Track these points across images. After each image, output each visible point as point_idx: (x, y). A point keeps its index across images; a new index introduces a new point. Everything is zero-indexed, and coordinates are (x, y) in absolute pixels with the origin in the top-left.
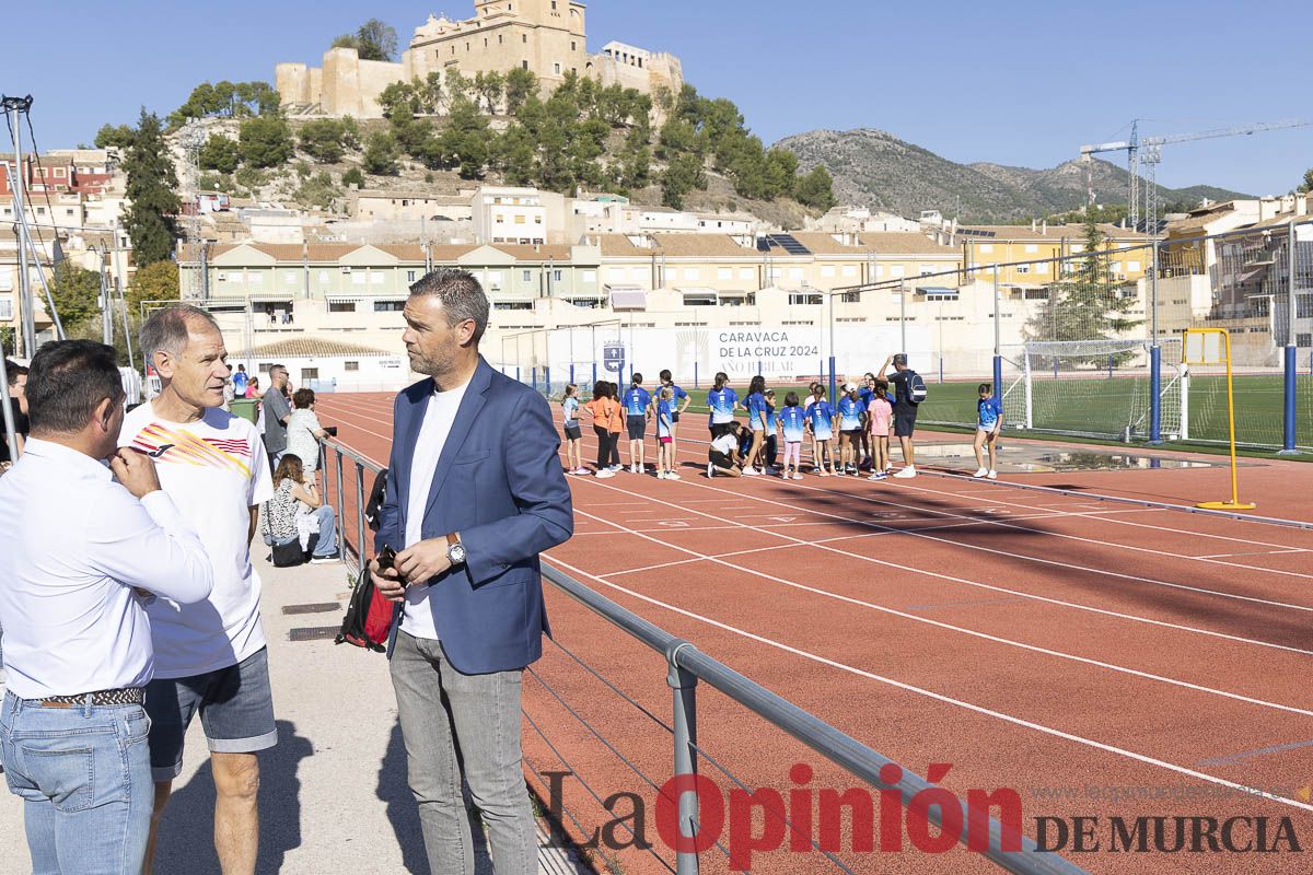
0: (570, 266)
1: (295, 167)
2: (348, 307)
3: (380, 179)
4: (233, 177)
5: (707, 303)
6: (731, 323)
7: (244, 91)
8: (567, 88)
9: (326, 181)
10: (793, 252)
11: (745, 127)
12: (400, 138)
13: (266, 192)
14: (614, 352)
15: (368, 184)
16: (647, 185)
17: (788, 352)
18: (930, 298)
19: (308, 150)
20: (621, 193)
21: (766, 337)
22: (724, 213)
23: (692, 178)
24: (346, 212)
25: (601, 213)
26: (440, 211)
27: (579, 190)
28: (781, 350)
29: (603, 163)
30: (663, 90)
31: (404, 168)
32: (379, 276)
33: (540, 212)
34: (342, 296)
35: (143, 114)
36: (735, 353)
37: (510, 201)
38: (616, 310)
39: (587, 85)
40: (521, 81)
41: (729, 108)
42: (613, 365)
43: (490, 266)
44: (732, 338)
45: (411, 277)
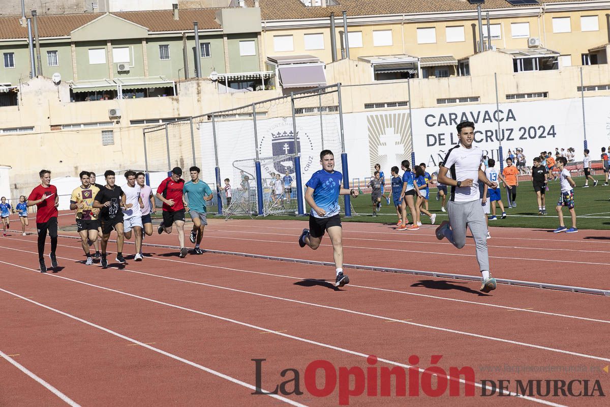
0: (222, 36)
5: (405, 75)
6: (440, 101)
17: (516, 135)
21: (487, 117)
28: (507, 133)
36: (447, 140)
38: (287, 92)
43: (115, 42)
44: (442, 120)
45: (9, 61)
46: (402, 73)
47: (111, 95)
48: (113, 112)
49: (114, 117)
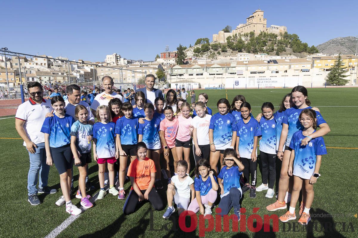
0: (231, 67)
1: (210, 51)
3: (224, 53)
4: (199, 54)
6: (260, 77)
7: (204, 39)
8: (261, 34)
9: (214, 54)
10: (274, 63)
11: (299, 39)
12: (228, 46)
13: (204, 56)
14: (237, 82)
15: (221, 54)
16: (274, 51)
18: (303, 71)
19: (212, 48)
20: (267, 53)
21: (267, 79)
22: (289, 56)
23: (283, 50)
24: (216, 58)
25: (260, 57)
26: (232, 58)
27: (258, 53)
28: (270, 82)
29: (265, 48)
30: (281, 33)
31: (228, 51)
33: (249, 57)
35: (180, 45)
36: (260, 82)
37: (243, 55)
38: (238, 75)
39: (265, 34)
40: (252, 34)
41: (296, 36)
42: (236, 84)
43: (216, 68)
44: (260, 80)
45: (203, 70)
46: (255, 73)
47: (215, 74)
49: (214, 77)
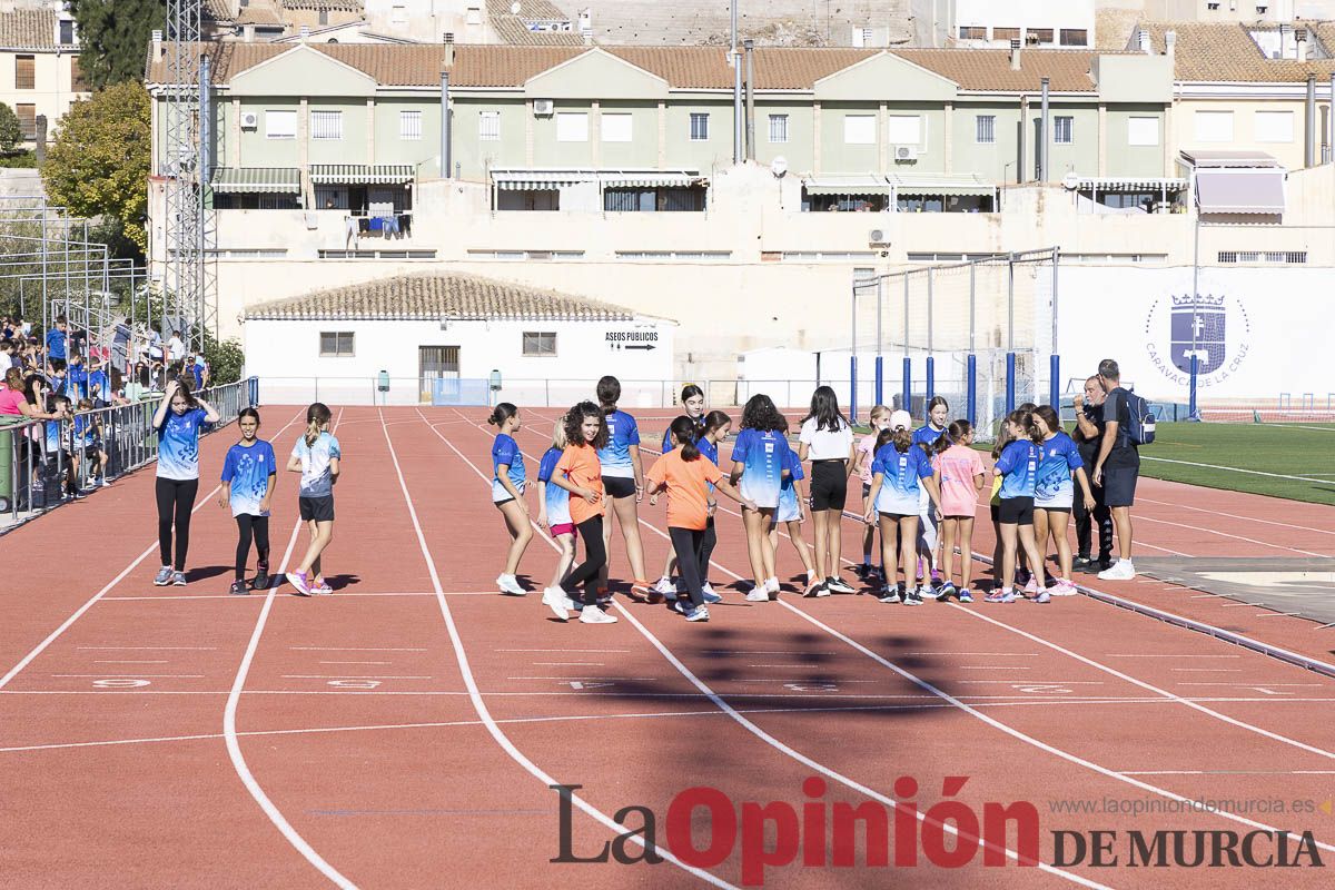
0: (1095, 106)
2: (540, 199)
32: (619, 126)
34: (529, 169)
38: (1205, 218)
45: (699, 128)
47: (877, 202)
48: (877, 234)
49: (879, 244)
